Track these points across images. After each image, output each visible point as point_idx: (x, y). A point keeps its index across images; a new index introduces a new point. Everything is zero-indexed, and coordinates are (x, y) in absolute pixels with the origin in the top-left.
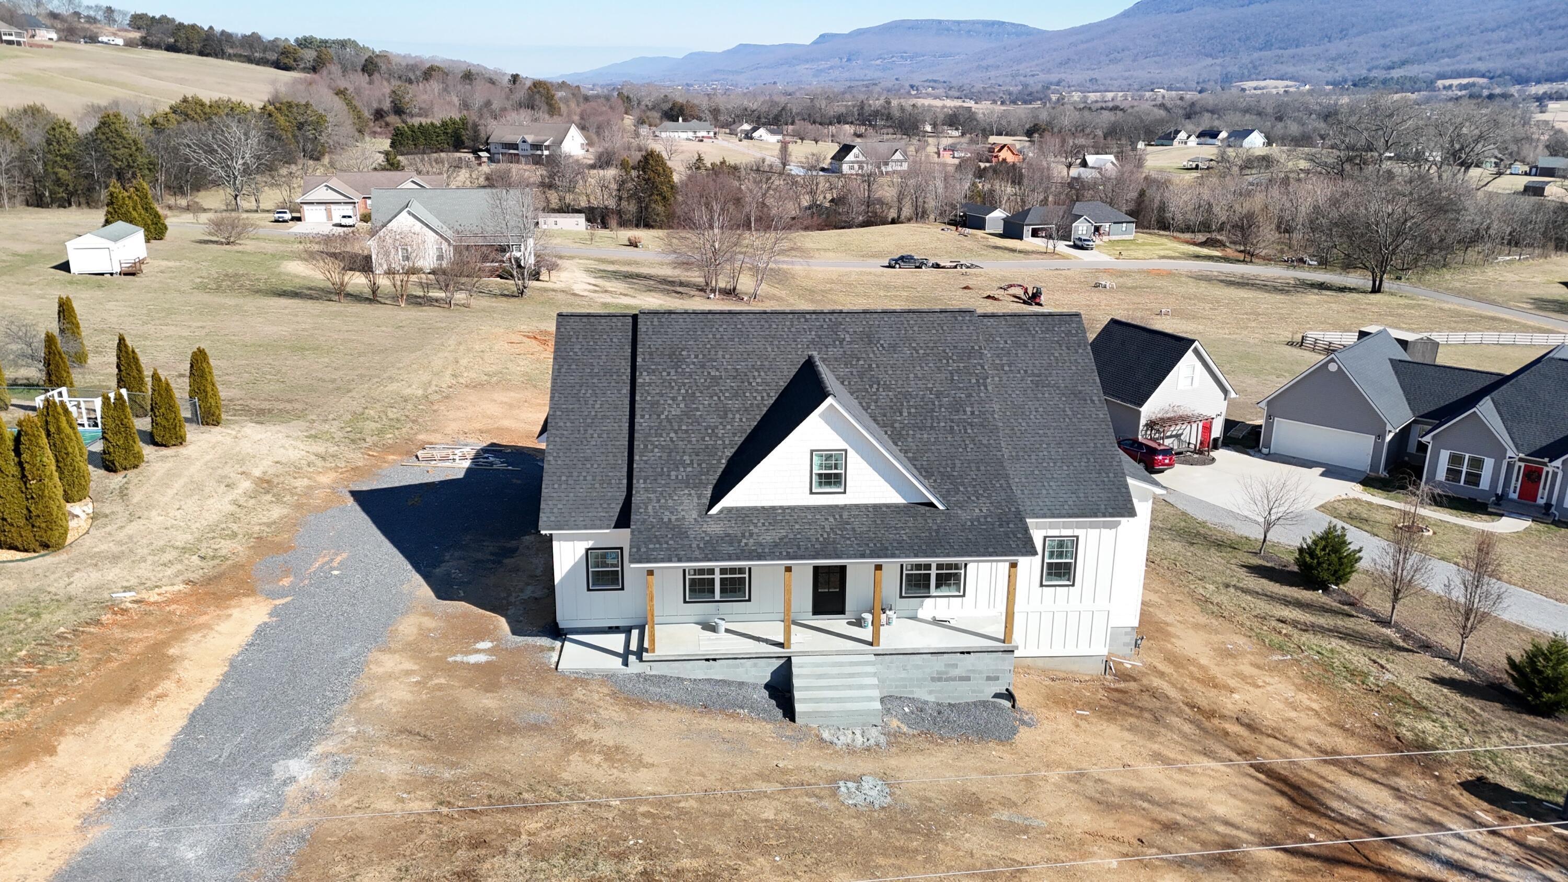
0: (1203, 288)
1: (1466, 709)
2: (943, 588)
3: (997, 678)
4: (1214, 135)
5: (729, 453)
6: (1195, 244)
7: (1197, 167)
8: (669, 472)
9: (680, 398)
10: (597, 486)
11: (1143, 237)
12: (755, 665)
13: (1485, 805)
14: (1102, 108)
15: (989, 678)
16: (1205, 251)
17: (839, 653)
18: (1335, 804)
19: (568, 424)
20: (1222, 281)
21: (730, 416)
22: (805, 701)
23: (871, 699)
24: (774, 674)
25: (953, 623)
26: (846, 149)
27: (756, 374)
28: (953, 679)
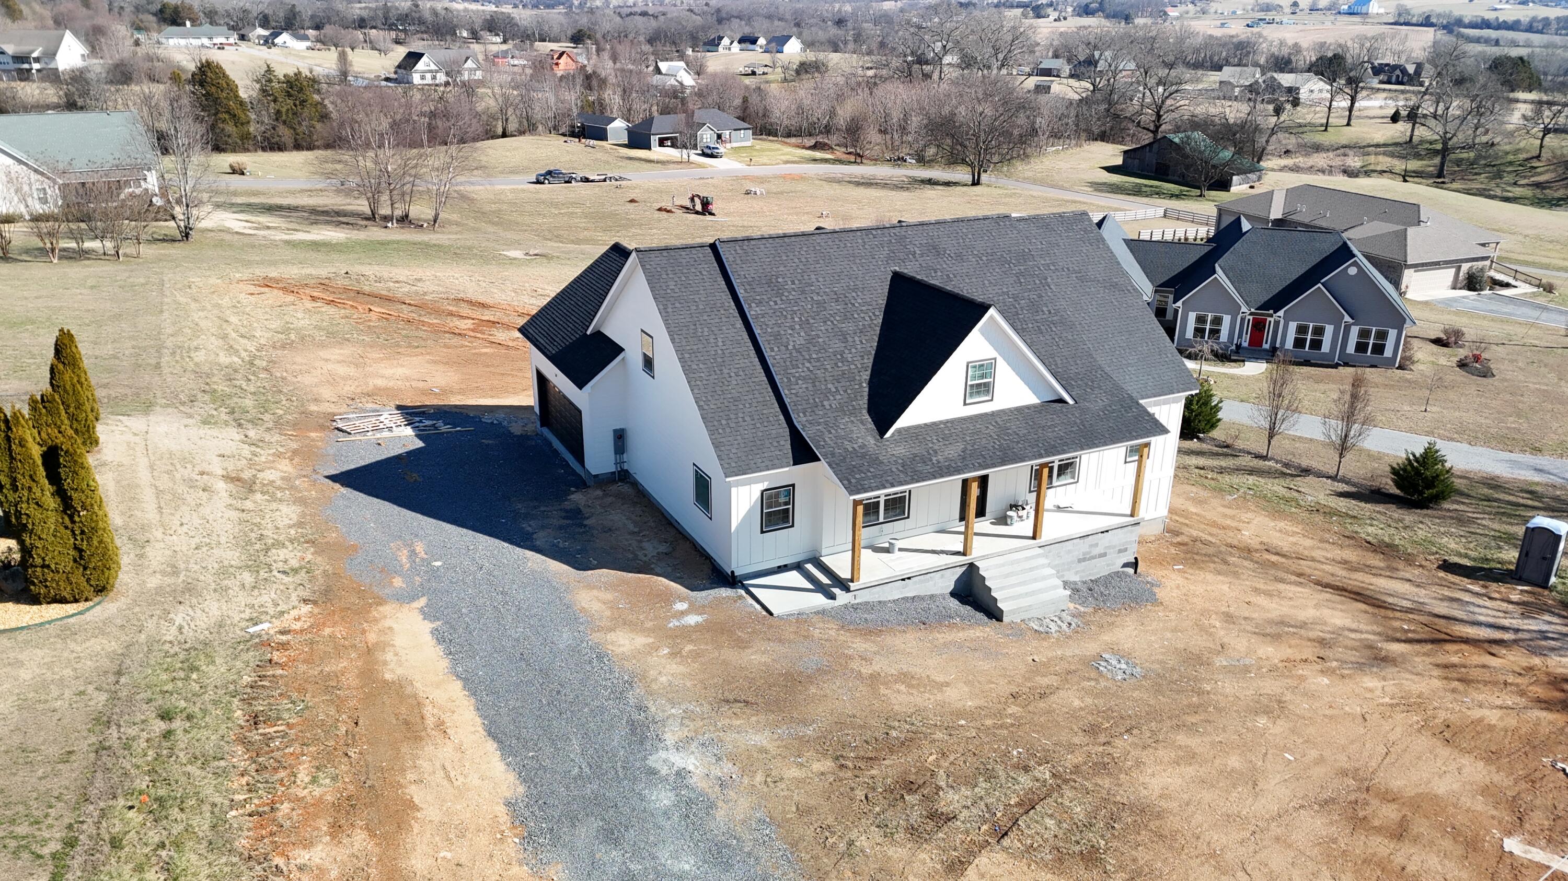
0: (836, 190)
1: (1378, 512)
2: (1063, 477)
3: (1126, 550)
4: (754, 41)
5: (866, 375)
6: (804, 148)
7: (754, 73)
8: (821, 402)
9: (797, 327)
10: (758, 425)
11: (759, 144)
12: (942, 576)
13: (1469, 581)
14: (631, 14)
15: (1120, 551)
16: (818, 154)
17: (1011, 552)
18: (1390, 600)
19: (701, 366)
20: (850, 182)
21: (850, 339)
22: (1006, 599)
23: (1055, 587)
24: (958, 581)
25: (1075, 509)
26: (414, 57)
27: (854, 294)
28: (1093, 558)
